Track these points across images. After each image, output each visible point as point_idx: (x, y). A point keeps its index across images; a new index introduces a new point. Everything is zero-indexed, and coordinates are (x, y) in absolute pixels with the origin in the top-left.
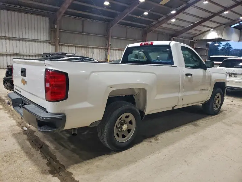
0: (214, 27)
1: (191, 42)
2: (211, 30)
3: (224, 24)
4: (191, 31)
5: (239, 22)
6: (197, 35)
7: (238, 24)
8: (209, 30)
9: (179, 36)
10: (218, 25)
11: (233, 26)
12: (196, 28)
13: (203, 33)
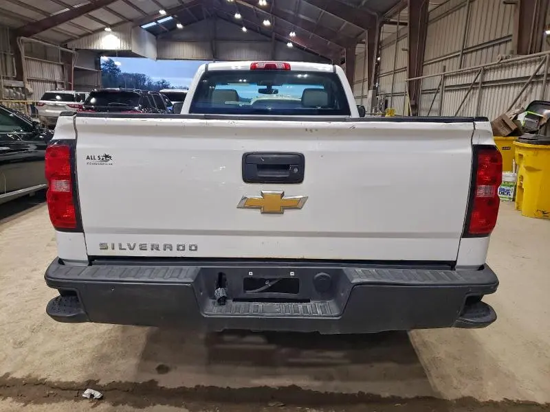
0: (111, 23)
1: (62, 52)
2: (106, 29)
3: (131, 20)
4: (63, 27)
5: (156, 21)
6: (77, 37)
7: (154, 24)
8: (102, 30)
9: (35, 36)
10: (118, 19)
11: (144, 27)
12: (76, 21)
13: (89, 34)
